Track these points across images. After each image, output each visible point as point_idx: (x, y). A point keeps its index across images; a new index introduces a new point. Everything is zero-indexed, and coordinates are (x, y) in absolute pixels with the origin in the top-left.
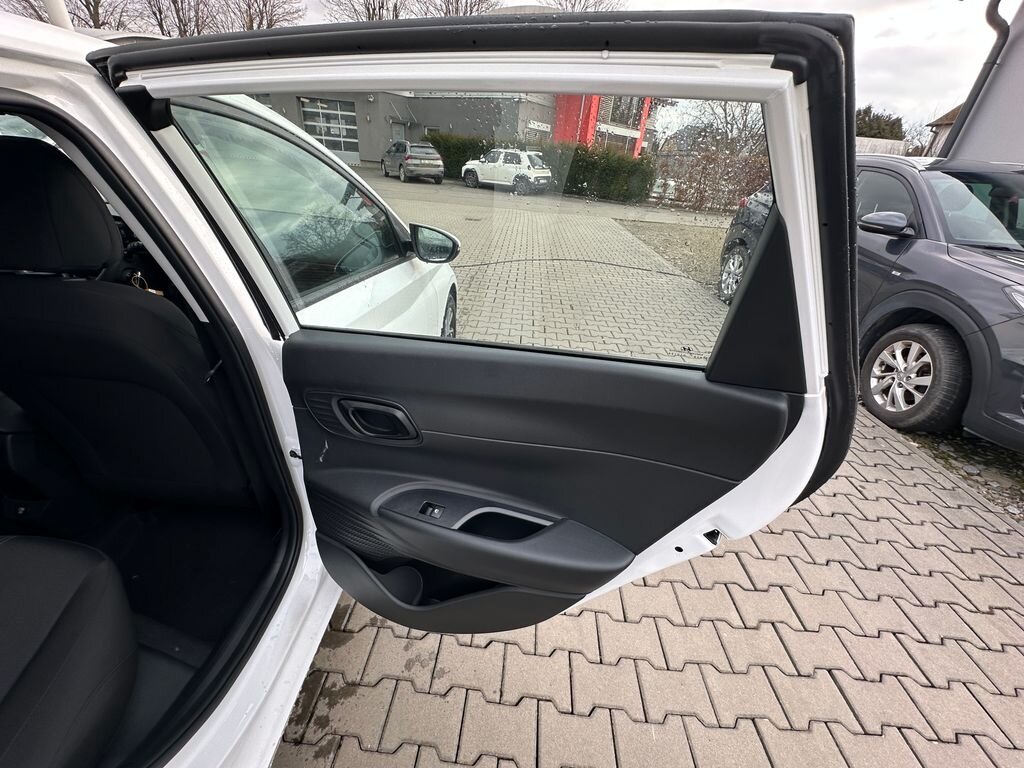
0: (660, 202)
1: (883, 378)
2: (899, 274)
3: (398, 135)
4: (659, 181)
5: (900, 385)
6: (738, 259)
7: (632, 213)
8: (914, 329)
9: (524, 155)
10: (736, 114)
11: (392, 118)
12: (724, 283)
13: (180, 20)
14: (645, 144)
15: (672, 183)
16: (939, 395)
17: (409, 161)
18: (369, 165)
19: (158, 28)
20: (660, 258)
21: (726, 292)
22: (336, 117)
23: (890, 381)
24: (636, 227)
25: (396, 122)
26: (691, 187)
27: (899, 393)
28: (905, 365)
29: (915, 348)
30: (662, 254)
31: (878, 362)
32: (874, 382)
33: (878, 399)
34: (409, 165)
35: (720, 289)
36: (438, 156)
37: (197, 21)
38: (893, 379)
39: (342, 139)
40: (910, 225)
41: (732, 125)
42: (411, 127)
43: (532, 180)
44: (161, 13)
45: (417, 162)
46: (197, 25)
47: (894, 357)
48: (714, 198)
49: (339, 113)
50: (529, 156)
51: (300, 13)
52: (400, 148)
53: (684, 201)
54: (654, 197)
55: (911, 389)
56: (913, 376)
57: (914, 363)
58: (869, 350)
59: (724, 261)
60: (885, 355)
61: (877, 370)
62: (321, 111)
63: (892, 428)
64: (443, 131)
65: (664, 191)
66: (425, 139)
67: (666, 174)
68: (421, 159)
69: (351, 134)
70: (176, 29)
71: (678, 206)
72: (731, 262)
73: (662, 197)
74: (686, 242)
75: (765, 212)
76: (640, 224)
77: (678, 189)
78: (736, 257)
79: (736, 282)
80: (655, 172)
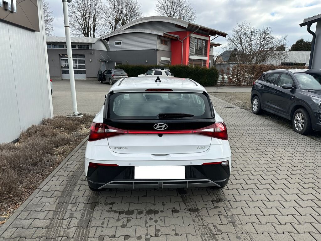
0: (223, 85)
2: (293, 98)
3: (103, 66)
4: (221, 76)
6: (256, 100)
8: (299, 110)
9: (163, 71)
10: (247, 46)
11: (100, 59)
12: (254, 108)
14: (210, 61)
15: (226, 77)
16: (306, 123)
17: (114, 77)
18: (90, 79)
20: (229, 104)
21: (255, 111)
25: (103, 61)
26: (234, 78)
28: (300, 119)
30: (230, 102)
31: (295, 120)
32: (295, 125)
33: (297, 129)
34: (113, 78)
35: (252, 110)
36: (126, 74)
38: (299, 123)
39: (78, 70)
41: (246, 51)
42: (109, 62)
45: (117, 77)
47: (297, 118)
48: (244, 81)
49: (78, 59)
50: (165, 71)
51: (52, 20)
52: (109, 72)
53: (232, 83)
54: (219, 83)
58: (293, 118)
59: (252, 101)
61: (295, 122)
63: (301, 134)
64: (124, 63)
65: (223, 80)
67: (223, 73)
68: (119, 76)
69: (83, 67)
71: (230, 85)
72: (254, 101)
73: (223, 83)
74: (237, 98)
75: (261, 86)
76: (217, 94)
77: (229, 79)
78: (256, 99)
79: (257, 107)
80: (218, 72)
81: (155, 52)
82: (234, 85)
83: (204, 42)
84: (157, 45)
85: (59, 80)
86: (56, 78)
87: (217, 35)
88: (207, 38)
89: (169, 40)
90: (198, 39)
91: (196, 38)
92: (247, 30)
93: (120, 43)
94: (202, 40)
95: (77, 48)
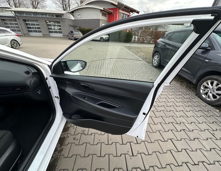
0: (134, 42)
1: (205, 90)
2: (208, 61)
3: (72, 29)
4: (134, 37)
5: (211, 93)
7: (128, 45)
8: (215, 77)
11: (69, 25)
12: (154, 62)
13: (14, 3)
15: (136, 37)
17: (74, 35)
18: (65, 37)
19: (9, 5)
20: (137, 56)
21: (154, 65)
22: (56, 25)
23: (207, 91)
24: (129, 48)
25: (71, 26)
26: (141, 38)
27: (211, 95)
28: (212, 87)
29: (215, 82)
31: (202, 85)
32: (201, 91)
33: (204, 96)
34: (74, 36)
35: (152, 64)
36: (81, 33)
37: (19, 3)
38: (208, 91)
39: (58, 31)
40: (209, 46)
42: (74, 27)
43: (104, 38)
44: (9, 1)
45: (76, 35)
46: (19, 4)
47: (208, 84)
48: (146, 40)
49: (56, 24)
52: (72, 32)
53: (140, 41)
55: (215, 94)
56: (215, 90)
57: (215, 87)
58: (199, 82)
59: (153, 56)
60: (205, 84)
61: (202, 88)
62: (52, 24)
63: (209, 105)
64: (82, 27)
65: (135, 39)
66: (78, 30)
67: (135, 35)
69: (60, 29)
70: (14, 5)
71: (138, 42)
72: (155, 57)
73: (134, 41)
74: (142, 51)
75: (164, 44)
76: (130, 47)
77: (138, 39)
78: (156, 55)
79: (157, 62)
80: (133, 34)
81: (98, 20)
82: (140, 43)
83: (127, 16)
84: (100, 16)
85: (48, 37)
86: (46, 36)
87: (134, 12)
88: (128, 14)
89: (107, 13)
90: (124, 14)
91: (122, 13)
92: (150, 11)
93: (80, 15)
94: (126, 15)
95: (55, 17)
